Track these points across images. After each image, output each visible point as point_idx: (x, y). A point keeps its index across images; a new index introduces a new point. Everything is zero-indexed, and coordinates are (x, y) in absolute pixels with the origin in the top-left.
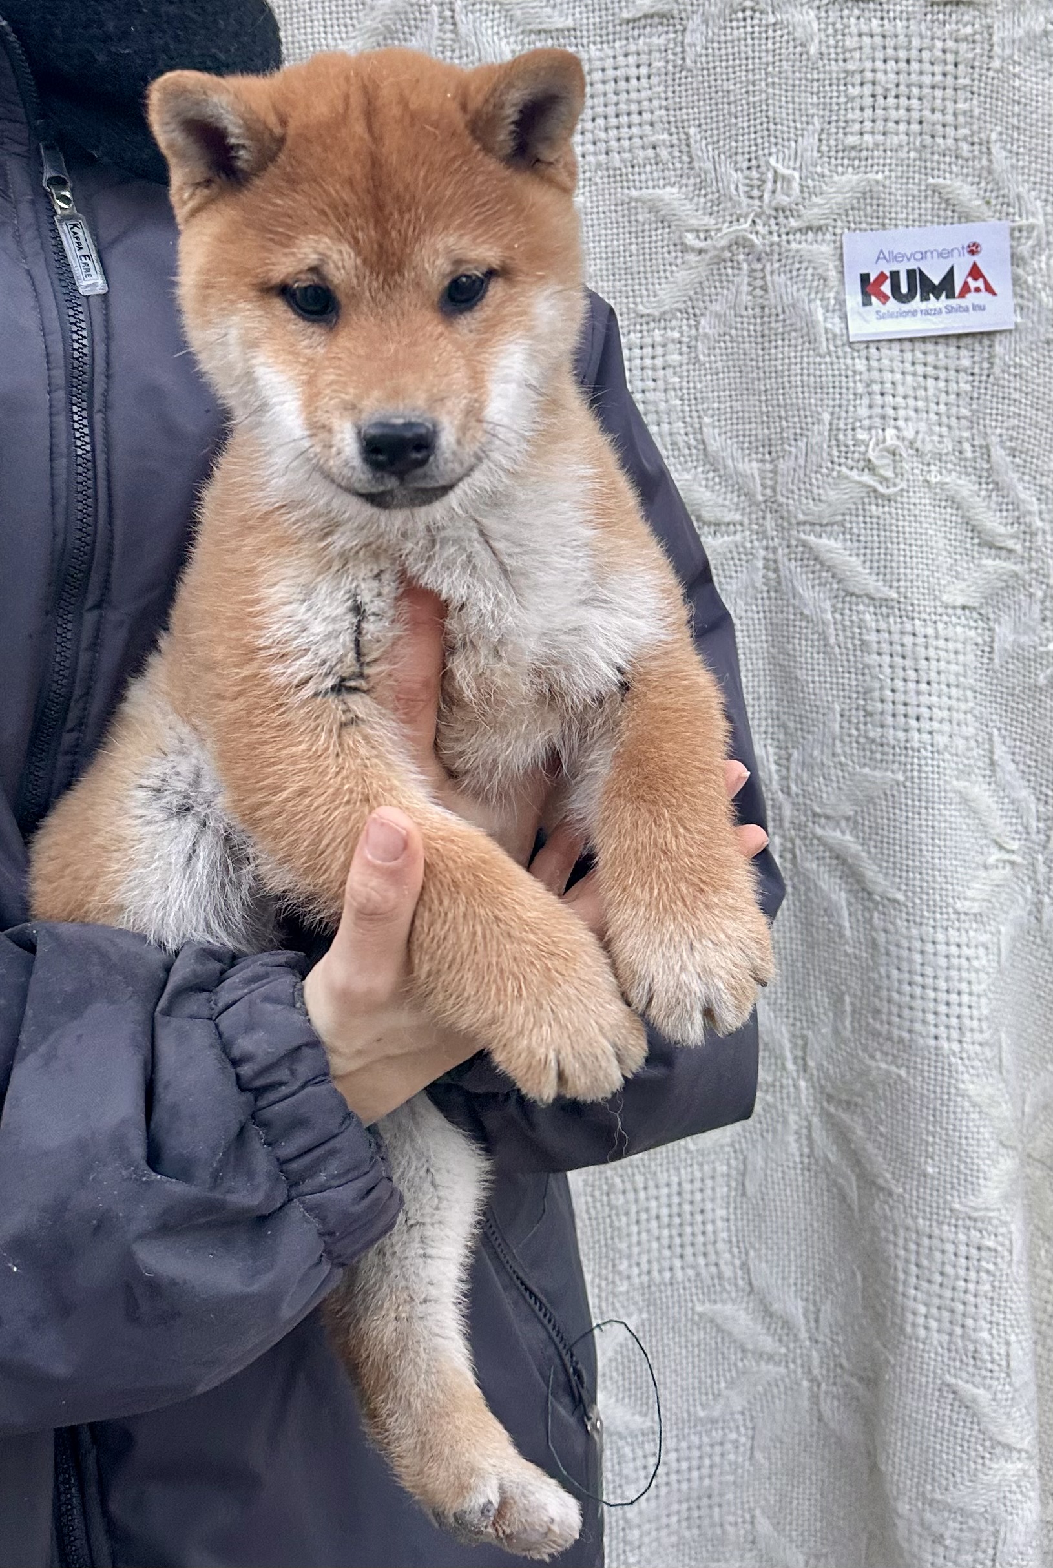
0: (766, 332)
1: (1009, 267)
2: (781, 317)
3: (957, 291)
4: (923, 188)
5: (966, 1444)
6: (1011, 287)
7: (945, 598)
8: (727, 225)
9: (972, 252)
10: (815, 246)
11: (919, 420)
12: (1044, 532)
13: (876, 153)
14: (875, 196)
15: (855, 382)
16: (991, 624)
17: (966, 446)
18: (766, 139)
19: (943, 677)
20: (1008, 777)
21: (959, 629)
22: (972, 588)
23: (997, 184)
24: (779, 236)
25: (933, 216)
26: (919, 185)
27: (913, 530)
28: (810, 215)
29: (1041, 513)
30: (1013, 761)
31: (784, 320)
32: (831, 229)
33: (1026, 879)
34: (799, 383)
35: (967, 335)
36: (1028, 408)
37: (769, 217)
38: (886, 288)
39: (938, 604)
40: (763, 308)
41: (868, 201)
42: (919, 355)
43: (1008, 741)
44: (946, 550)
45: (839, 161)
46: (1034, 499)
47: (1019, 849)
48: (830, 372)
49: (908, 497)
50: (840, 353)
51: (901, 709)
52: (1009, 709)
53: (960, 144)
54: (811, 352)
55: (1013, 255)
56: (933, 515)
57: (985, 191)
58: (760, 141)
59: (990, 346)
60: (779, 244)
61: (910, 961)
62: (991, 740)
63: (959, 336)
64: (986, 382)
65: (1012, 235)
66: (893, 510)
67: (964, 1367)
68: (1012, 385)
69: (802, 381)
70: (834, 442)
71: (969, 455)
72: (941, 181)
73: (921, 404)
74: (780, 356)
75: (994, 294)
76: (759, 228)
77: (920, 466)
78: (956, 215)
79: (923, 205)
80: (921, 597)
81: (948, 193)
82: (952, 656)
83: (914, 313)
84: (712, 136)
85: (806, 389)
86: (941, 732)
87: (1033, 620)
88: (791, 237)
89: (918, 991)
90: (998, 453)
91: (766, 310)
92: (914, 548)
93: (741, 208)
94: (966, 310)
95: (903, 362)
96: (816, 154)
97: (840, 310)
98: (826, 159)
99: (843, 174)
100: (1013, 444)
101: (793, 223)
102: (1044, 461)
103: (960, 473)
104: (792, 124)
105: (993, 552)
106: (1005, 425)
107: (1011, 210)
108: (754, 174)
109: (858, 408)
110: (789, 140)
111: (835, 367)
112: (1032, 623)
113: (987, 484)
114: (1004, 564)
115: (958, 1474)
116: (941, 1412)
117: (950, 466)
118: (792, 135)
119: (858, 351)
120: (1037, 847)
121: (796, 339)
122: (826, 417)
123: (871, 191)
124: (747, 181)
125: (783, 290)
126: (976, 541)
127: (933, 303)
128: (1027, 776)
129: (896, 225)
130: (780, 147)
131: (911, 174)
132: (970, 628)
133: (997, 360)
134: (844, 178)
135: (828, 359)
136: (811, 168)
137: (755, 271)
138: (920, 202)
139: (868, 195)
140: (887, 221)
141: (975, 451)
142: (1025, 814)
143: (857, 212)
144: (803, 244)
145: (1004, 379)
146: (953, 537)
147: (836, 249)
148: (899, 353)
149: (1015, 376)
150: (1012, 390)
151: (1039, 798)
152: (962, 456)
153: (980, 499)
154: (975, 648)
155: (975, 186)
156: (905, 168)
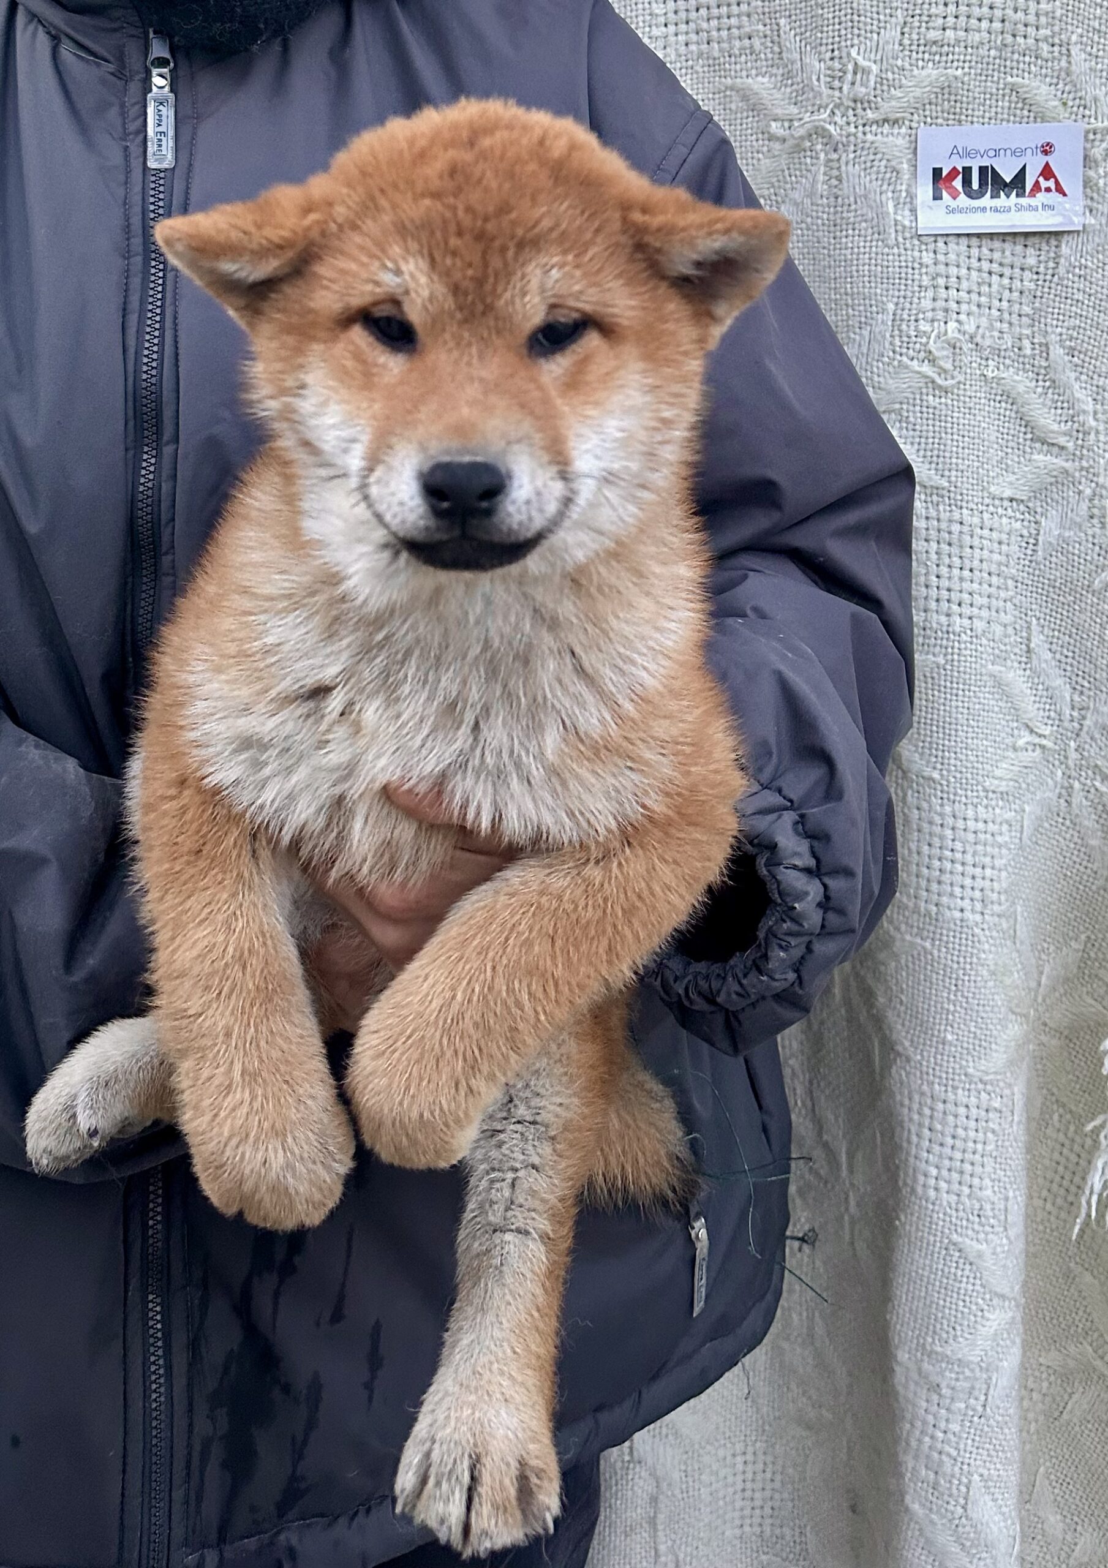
0: (838, 221)
1: (1082, 168)
2: (853, 207)
3: (1028, 190)
4: (1001, 86)
5: (967, 1299)
6: (1081, 188)
7: (992, 489)
8: (809, 114)
9: (1046, 152)
10: (891, 138)
11: (981, 315)
12: (1097, 432)
13: (957, 49)
14: (953, 91)
15: (921, 275)
16: (1038, 517)
17: (1026, 343)
18: (849, 30)
19: (985, 565)
20: (1044, 665)
21: (1004, 520)
22: (1021, 482)
23: (1075, 86)
24: (856, 127)
25: (1009, 115)
26: (998, 83)
27: (966, 422)
28: (887, 108)
29: (1095, 413)
30: (1050, 650)
31: (856, 211)
32: (907, 123)
33: (1057, 763)
34: (866, 273)
35: (1034, 234)
36: (1091, 309)
37: (848, 107)
38: (958, 183)
39: (986, 494)
40: (837, 198)
41: (946, 96)
42: (985, 250)
43: (1046, 630)
44: (998, 443)
45: (920, 56)
46: (1090, 399)
47: (1051, 734)
48: (897, 264)
49: (965, 390)
50: (908, 246)
51: (944, 594)
52: (1049, 600)
53: (1040, 44)
54: (880, 243)
55: (1086, 157)
56: (987, 408)
57: (1063, 92)
58: (843, 32)
59: (1057, 247)
60: (855, 135)
61: (942, 838)
62: (1029, 628)
63: (1026, 235)
64: (1051, 282)
65: (1086, 137)
66: (949, 402)
67: (970, 1225)
68: (1076, 285)
69: (869, 271)
70: (896, 332)
71: (1028, 352)
72: (1020, 80)
73: (983, 299)
74: (850, 245)
75: (1065, 195)
76: (837, 119)
77: (979, 360)
78: (1032, 114)
79: (1000, 103)
80: (970, 487)
81: (1026, 92)
82: (996, 545)
83: (984, 210)
84: (800, 27)
85: (873, 279)
86: (980, 618)
87: (1081, 517)
88: (867, 128)
89: (948, 866)
90: (1057, 352)
91: (840, 199)
92: (966, 439)
93: (821, 99)
94: (1036, 209)
95: (969, 257)
96: (897, 46)
97: (911, 203)
98: (907, 53)
99: (923, 68)
100: (1073, 344)
101: (870, 114)
102: (1102, 363)
103: (1018, 369)
104: (875, 16)
105: (1045, 447)
106: (1066, 324)
107: (1087, 112)
108: (837, 65)
109: (922, 300)
110: (871, 32)
111: (903, 258)
112: (1078, 520)
113: (1045, 381)
114: (1055, 461)
115: (958, 1328)
116: (946, 1270)
117: (1007, 361)
118: (875, 27)
119: (926, 244)
120: (1069, 734)
121: (866, 230)
122: (891, 307)
123: (949, 86)
124: (829, 72)
125: (857, 180)
126: (1030, 436)
127: (1002, 201)
128: (1063, 666)
129: (972, 123)
131: (990, 72)
132: (1017, 520)
133: (1062, 261)
134: (924, 73)
135: (896, 250)
137: (832, 161)
138: (997, 101)
139: (946, 90)
140: (963, 117)
141: (1033, 349)
142: (1059, 701)
143: (933, 107)
144: (879, 136)
145: (1068, 279)
146: (1006, 431)
147: (911, 142)
148: (965, 248)
149: (1080, 277)
150: (1075, 291)
151: (1075, 689)
152: (1022, 353)
153: (1036, 396)
154: (1020, 539)
155: (1053, 87)
156: (985, 66)
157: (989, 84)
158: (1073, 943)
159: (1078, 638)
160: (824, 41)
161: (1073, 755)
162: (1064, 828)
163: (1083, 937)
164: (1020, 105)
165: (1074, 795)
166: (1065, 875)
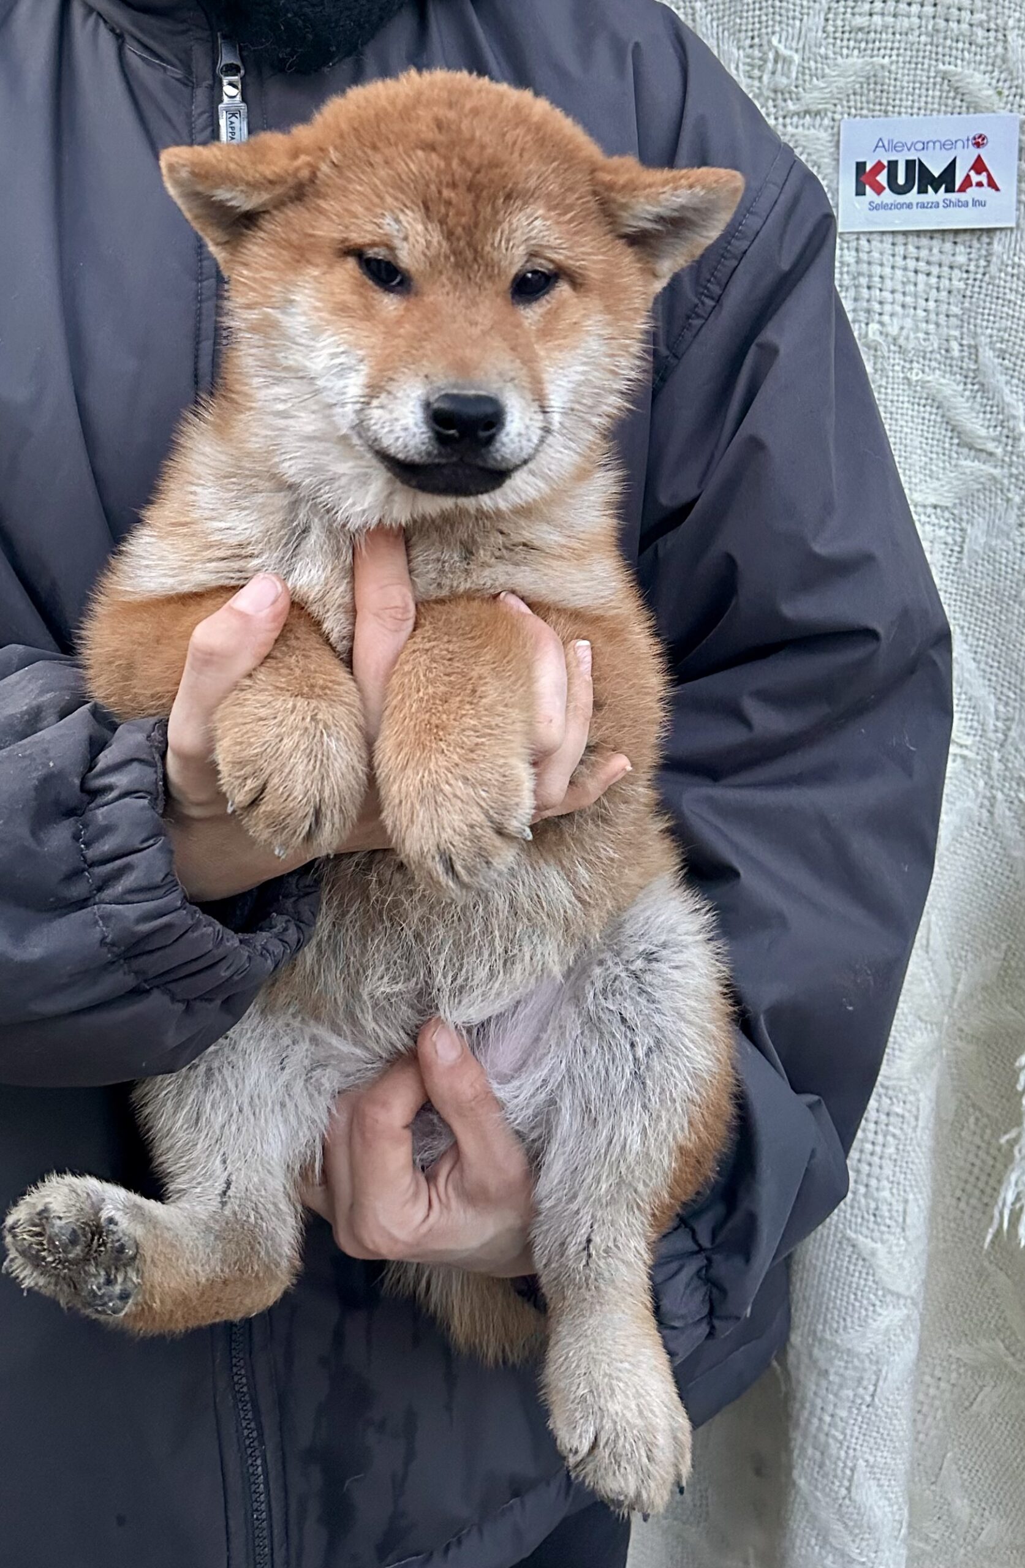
1: (1016, 162)
3: (957, 187)
4: (932, 74)
5: (859, 1293)
6: (1014, 181)
7: (915, 496)
9: (978, 145)
10: (812, 131)
11: (905, 316)
13: (884, 36)
14: (879, 80)
16: (964, 524)
17: (955, 345)
18: (770, 16)
20: (967, 675)
21: (928, 527)
22: (946, 488)
23: (1011, 73)
24: (776, 119)
25: (940, 104)
26: (929, 71)
28: (811, 98)
30: (974, 659)
32: (830, 114)
33: (979, 773)
35: (965, 231)
36: (1023, 310)
37: (767, 99)
38: (882, 178)
41: (872, 86)
42: (911, 249)
43: (970, 638)
44: (921, 448)
45: (845, 43)
46: (1020, 403)
47: (973, 745)
49: (886, 394)
52: (974, 609)
53: (975, 29)
55: (1021, 150)
56: (910, 412)
57: (998, 81)
58: (764, 18)
59: (989, 244)
63: (956, 232)
64: (981, 281)
65: (1021, 128)
67: (865, 1223)
68: (1008, 285)
71: (956, 353)
72: (952, 67)
73: (907, 299)
75: (997, 189)
77: (902, 362)
78: (964, 104)
79: (930, 92)
81: (957, 81)
83: (909, 206)
84: (717, 11)
87: (1009, 525)
88: (788, 120)
90: (987, 355)
94: (966, 204)
95: (893, 255)
96: (820, 34)
98: (831, 41)
99: (847, 56)
100: (1004, 346)
101: (791, 106)
103: (945, 372)
105: (973, 453)
106: (997, 325)
107: (1023, 102)
108: (756, 53)
110: (794, 18)
112: (1006, 528)
113: (973, 384)
114: (983, 467)
115: (849, 1319)
116: (839, 1263)
117: (934, 364)
118: (797, 14)
119: (848, 242)
120: (993, 745)
123: (875, 76)
124: (748, 60)
126: (956, 441)
127: (929, 196)
128: (988, 676)
129: (900, 113)
130: (784, 26)
131: (920, 60)
132: (941, 527)
133: (994, 259)
134: (850, 60)
136: (814, 49)
138: (927, 90)
139: (872, 80)
140: (890, 108)
141: (962, 351)
142: (982, 712)
143: (858, 98)
144: (800, 129)
145: (1000, 278)
146: (930, 436)
147: (833, 135)
148: (890, 246)
149: (1013, 276)
150: (1007, 291)
151: (999, 699)
152: (949, 355)
153: (963, 400)
154: (943, 546)
155: (987, 75)
156: (914, 53)
157: (919, 72)
158: (993, 951)
159: (1004, 648)
160: (744, 28)
161: (997, 766)
162: (986, 838)
163: (1004, 946)
164: (952, 94)
165: (997, 805)
166: (986, 884)
